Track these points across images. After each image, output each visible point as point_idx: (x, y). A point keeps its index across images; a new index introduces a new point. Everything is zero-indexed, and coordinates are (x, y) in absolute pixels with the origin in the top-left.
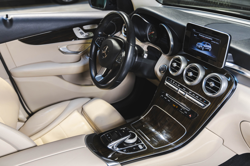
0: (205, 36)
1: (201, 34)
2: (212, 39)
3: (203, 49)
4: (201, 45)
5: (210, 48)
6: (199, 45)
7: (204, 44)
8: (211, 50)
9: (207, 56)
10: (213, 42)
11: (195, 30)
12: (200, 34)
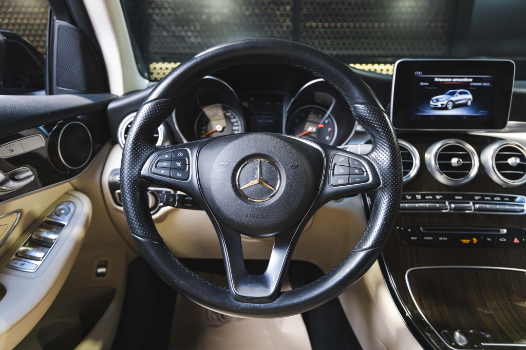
0: (452, 78)
1: (438, 78)
2: (471, 80)
3: (451, 104)
4: (444, 99)
5: (470, 99)
6: (437, 100)
7: (452, 94)
8: (472, 103)
9: (465, 117)
10: (475, 84)
11: (420, 73)
12: (436, 77)
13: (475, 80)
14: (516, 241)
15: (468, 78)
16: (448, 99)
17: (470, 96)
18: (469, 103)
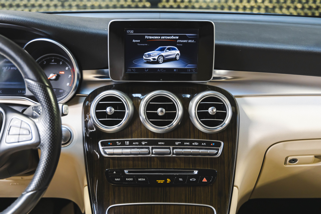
0: (161, 36)
1: (148, 36)
2: (178, 38)
3: (161, 60)
4: (155, 54)
5: (178, 54)
6: (149, 55)
7: (162, 50)
8: (180, 57)
9: (175, 70)
10: (181, 41)
11: (132, 32)
12: (146, 35)
13: (181, 38)
14: (205, 180)
15: (174, 36)
16: (158, 54)
17: (178, 52)
18: (178, 58)
